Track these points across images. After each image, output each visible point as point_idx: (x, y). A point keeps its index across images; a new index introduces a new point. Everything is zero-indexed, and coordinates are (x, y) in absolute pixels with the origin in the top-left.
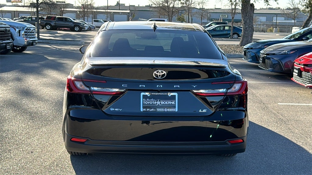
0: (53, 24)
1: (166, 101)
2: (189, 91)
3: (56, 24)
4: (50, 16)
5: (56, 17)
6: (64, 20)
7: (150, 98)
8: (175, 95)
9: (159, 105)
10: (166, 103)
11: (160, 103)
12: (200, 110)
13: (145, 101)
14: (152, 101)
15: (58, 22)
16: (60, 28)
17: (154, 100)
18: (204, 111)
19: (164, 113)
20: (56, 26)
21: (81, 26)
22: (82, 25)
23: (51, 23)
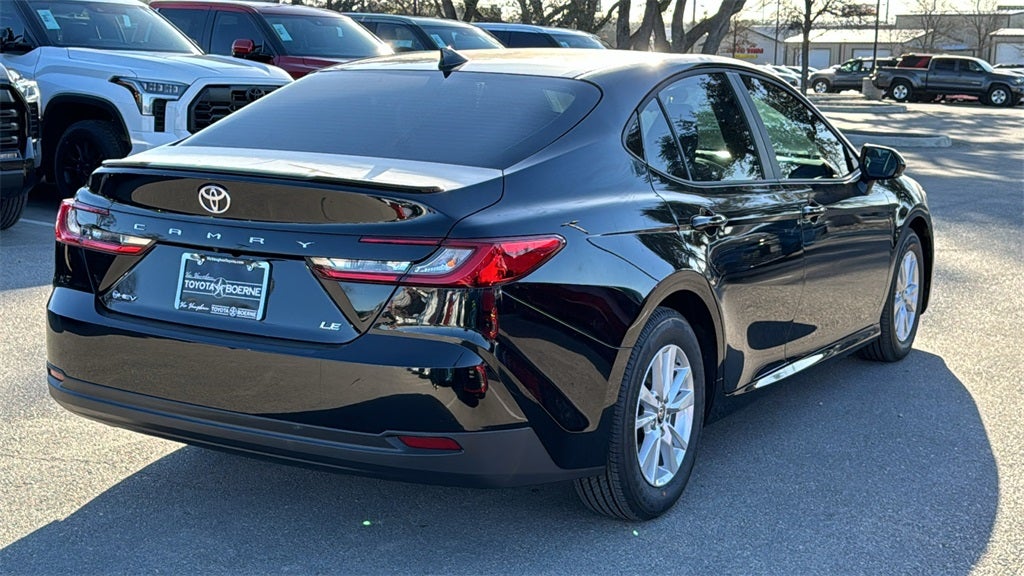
0: (916, 82)
1: (238, 285)
2: (301, 258)
3: (927, 81)
4: (913, 57)
5: (930, 57)
6: (957, 68)
7: (202, 271)
8: (263, 269)
9: (219, 295)
10: (238, 289)
11: (224, 289)
12: (323, 323)
13: (190, 279)
14: (205, 281)
15: (935, 74)
16: (947, 96)
17: (212, 279)
18: (332, 328)
19: (227, 319)
20: (927, 87)
21: (1014, 89)
22: (1018, 84)
23: (912, 80)
